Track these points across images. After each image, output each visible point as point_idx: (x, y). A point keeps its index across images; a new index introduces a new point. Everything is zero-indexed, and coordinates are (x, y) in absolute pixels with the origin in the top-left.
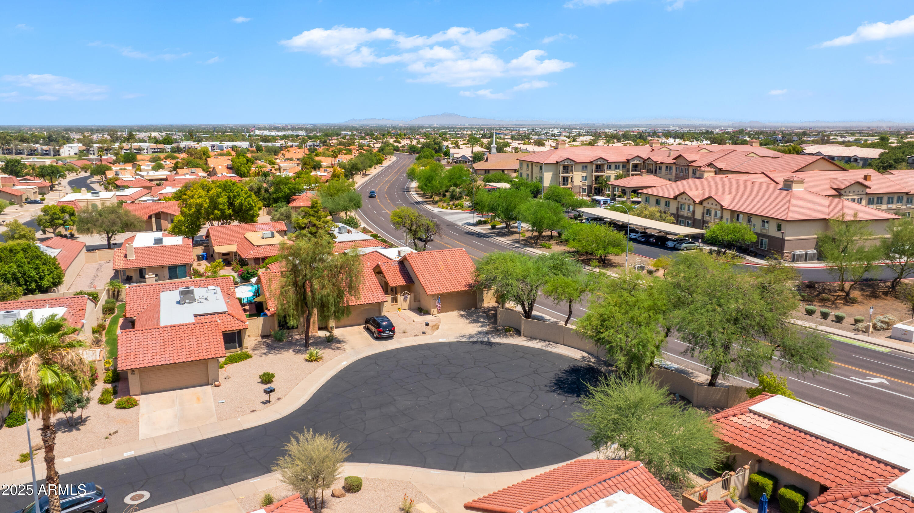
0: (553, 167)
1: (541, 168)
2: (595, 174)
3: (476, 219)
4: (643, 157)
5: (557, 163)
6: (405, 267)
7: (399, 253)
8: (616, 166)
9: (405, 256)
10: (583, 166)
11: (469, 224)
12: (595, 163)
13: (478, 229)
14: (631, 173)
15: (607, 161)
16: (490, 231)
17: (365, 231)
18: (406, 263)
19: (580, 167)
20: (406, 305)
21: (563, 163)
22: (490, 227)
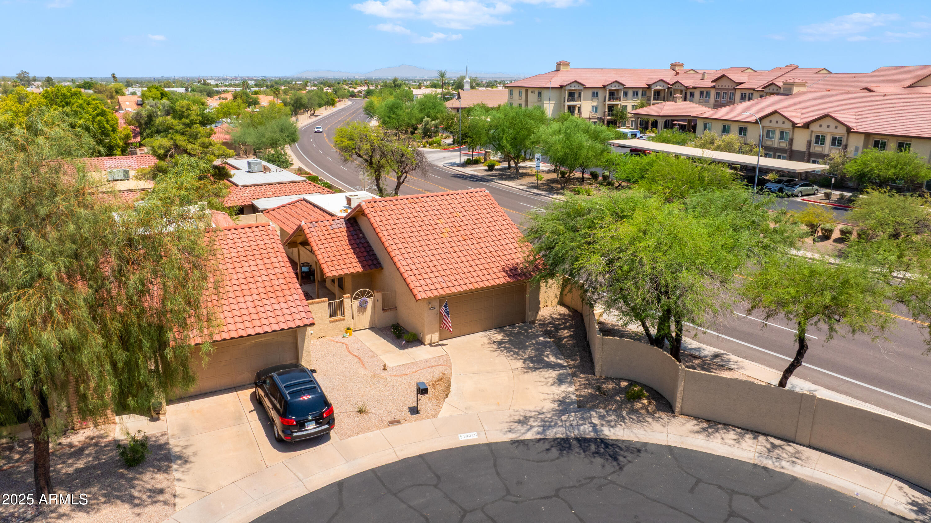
0: (556, 93)
1: (540, 94)
2: (608, 103)
3: (464, 159)
4: (668, 81)
5: (561, 87)
6: (360, 230)
7: (349, 201)
8: (634, 92)
9: (359, 205)
10: (593, 93)
11: (454, 164)
12: (607, 87)
13: (469, 170)
14: (652, 102)
15: (624, 85)
16: (487, 173)
17: (300, 172)
18: (362, 223)
19: (590, 93)
20: (366, 318)
21: (568, 87)
22: (486, 168)
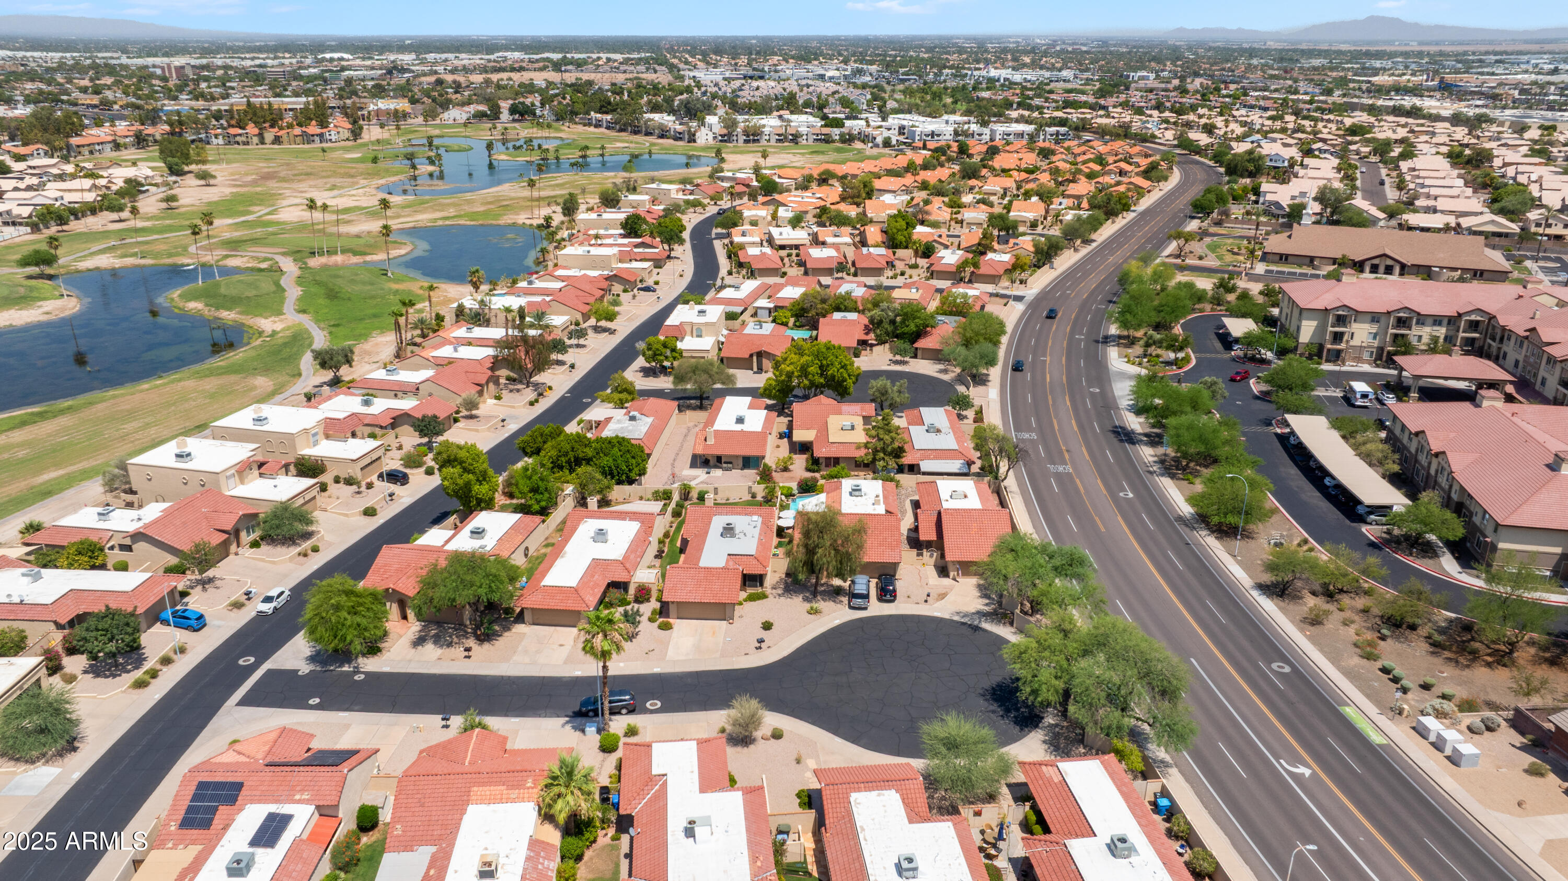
0: (1319, 315)
1: (1300, 314)
2: (1392, 331)
4: (1491, 311)
5: (1326, 309)
8: (1435, 321)
10: (1372, 318)
12: (1395, 314)
14: (1461, 334)
15: (1419, 312)
19: (1366, 318)
20: (929, 562)
21: (1335, 312)
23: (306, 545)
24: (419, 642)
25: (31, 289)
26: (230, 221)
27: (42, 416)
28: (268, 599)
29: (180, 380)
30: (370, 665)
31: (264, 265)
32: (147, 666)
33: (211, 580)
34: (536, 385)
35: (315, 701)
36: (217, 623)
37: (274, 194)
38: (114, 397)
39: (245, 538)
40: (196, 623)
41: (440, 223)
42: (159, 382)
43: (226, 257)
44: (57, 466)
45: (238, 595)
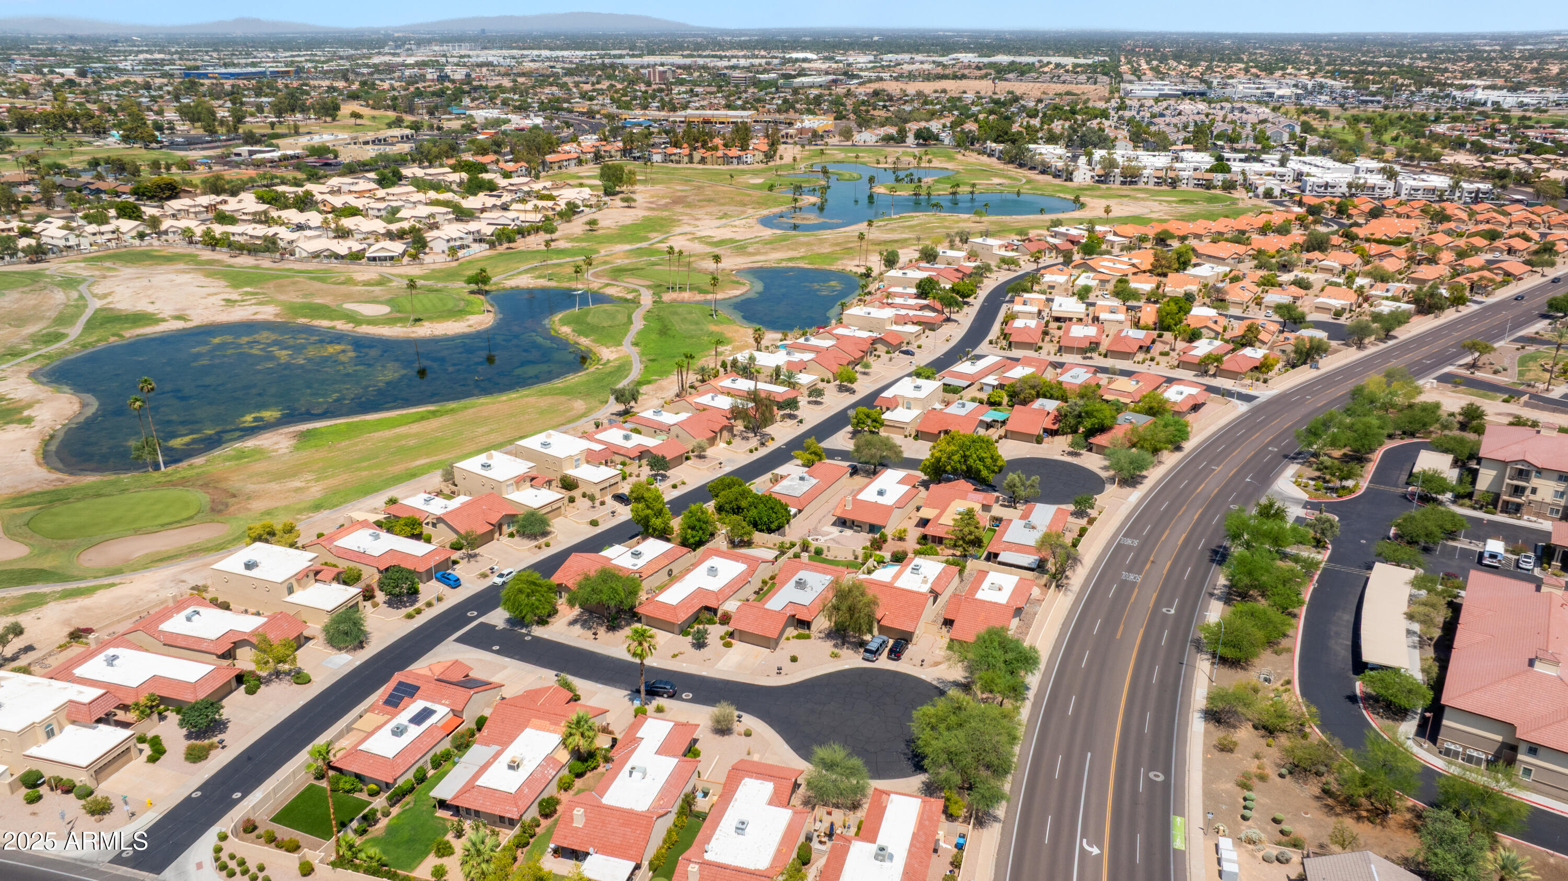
0: (1500, 465)
5: (1505, 462)
21: (1513, 465)
23: (542, 541)
24: (573, 623)
25: (469, 303)
26: (628, 247)
27: (434, 414)
28: (501, 576)
29: (527, 396)
30: (539, 631)
31: (630, 296)
32: (417, 605)
33: (475, 555)
34: (764, 435)
35: (496, 648)
36: (468, 585)
37: (674, 221)
38: (482, 404)
39: (506, 530)
40: (455, 584)
41: (784, 264)
42: (514, 395)
43: (608, 285)
44: (428, 455)
45: (486, 569)
